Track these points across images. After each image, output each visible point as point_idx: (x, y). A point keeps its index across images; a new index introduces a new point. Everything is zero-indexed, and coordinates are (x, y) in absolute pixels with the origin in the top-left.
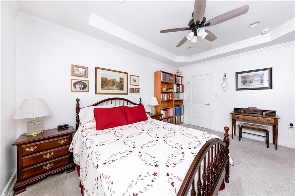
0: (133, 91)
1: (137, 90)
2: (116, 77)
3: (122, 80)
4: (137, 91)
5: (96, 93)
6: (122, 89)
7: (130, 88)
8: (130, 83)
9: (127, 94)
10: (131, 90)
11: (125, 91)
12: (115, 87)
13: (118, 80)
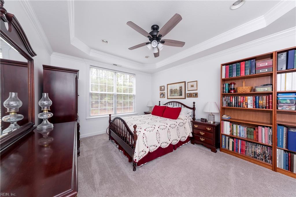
0: (190, 95)
1: (195, 94)
2: (177, 87)
3: (181, 88)
4: (195, 96)
5: (168, 99)
6: (181, 95)
7: (188, 94)
8: (188, 89)
9: (185, 98)
10: (188, 95)
11: (183, 96)
12: (176, 95)
13: (178, 89)
